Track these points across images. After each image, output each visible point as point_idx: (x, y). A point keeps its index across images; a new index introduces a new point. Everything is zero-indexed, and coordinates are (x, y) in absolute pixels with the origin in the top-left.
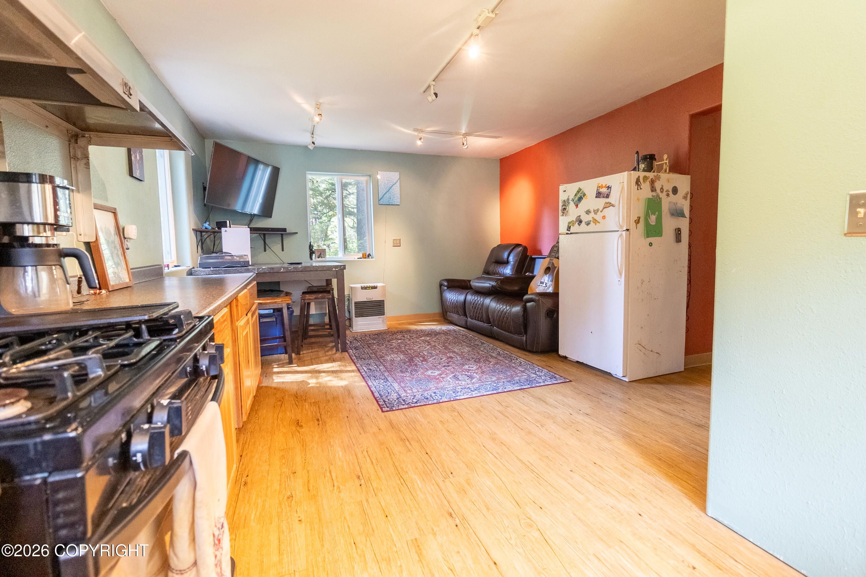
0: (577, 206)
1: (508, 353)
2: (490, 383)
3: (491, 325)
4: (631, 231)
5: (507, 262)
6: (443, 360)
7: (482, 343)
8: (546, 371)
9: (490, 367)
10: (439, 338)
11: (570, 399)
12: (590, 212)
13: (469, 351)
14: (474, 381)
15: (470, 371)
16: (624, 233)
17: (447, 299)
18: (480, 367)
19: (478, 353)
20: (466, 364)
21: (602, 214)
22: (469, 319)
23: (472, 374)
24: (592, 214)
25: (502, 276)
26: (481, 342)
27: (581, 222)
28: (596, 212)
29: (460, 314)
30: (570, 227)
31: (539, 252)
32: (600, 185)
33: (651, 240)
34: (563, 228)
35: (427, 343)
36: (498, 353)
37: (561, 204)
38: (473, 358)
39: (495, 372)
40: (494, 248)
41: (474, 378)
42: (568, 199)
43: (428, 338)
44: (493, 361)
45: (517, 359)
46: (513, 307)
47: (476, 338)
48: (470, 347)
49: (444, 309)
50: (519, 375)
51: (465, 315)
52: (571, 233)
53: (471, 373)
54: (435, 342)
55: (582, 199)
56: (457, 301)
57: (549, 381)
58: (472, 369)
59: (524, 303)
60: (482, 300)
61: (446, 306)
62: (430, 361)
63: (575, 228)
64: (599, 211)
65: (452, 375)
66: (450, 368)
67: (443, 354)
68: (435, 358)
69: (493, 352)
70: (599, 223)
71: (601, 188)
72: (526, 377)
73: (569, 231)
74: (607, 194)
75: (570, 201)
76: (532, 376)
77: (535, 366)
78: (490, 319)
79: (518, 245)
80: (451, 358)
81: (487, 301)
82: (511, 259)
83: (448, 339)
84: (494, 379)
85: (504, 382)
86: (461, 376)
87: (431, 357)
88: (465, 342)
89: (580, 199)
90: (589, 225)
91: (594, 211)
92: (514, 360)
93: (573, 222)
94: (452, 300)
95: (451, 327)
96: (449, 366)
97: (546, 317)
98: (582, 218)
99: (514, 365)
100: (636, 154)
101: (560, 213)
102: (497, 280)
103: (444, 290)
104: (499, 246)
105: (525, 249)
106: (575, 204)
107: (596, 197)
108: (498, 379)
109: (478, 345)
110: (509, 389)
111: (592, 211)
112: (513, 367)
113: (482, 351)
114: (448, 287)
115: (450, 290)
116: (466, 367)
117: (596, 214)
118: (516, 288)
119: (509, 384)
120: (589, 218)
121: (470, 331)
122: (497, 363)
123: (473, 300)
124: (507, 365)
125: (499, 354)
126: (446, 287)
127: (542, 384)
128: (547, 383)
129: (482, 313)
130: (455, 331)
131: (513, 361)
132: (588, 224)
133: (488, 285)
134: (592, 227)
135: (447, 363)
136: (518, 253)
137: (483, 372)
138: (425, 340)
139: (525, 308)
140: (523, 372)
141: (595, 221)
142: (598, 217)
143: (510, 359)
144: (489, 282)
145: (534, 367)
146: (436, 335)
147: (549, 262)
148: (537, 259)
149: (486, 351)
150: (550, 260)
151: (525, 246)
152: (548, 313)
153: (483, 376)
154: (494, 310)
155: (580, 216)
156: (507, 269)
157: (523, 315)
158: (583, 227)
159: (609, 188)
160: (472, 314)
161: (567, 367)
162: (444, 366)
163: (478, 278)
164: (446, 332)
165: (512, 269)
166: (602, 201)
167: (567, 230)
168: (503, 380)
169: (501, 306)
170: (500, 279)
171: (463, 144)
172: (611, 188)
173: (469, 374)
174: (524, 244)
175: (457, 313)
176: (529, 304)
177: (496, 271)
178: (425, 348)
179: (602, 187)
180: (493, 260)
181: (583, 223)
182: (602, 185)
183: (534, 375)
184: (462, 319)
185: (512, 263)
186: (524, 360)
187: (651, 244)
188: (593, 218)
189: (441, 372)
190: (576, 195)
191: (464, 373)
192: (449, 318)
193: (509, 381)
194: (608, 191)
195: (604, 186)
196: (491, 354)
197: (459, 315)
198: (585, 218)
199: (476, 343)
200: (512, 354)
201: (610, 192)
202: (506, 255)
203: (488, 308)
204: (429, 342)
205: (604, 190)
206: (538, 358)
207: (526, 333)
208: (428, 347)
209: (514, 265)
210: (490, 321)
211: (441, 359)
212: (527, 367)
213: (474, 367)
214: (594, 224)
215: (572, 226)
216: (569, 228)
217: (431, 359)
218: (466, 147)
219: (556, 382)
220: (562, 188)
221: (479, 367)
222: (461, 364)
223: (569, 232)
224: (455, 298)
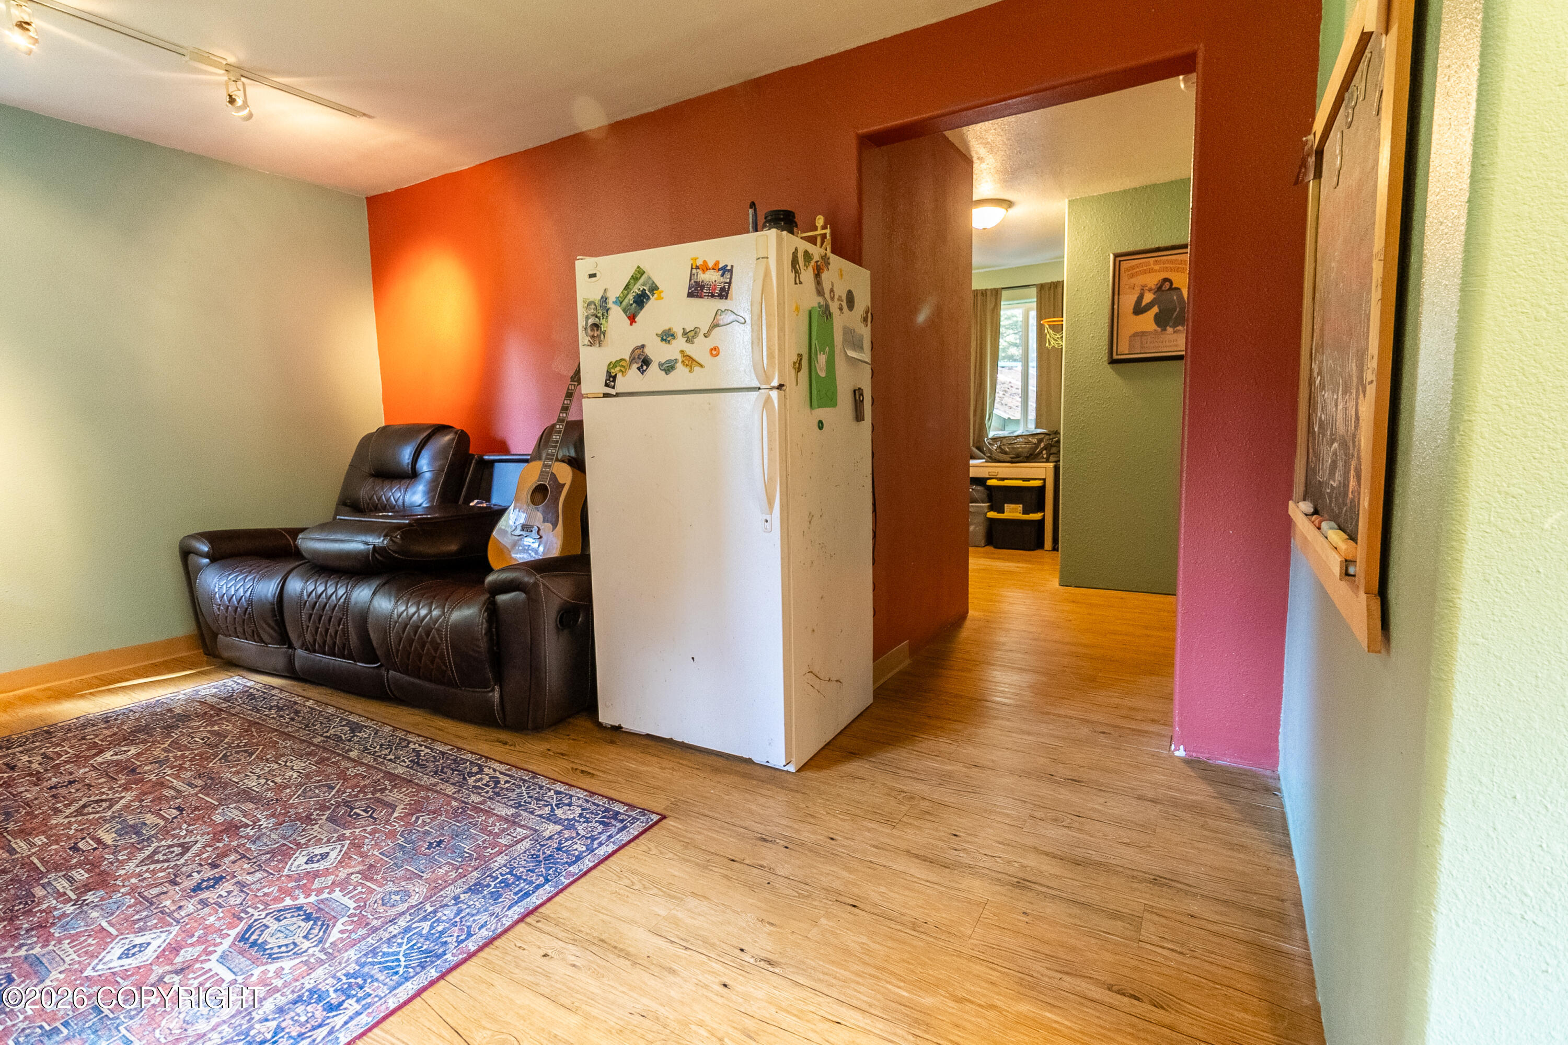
0: (632, 319)
1: (445, 749)
2: (402, 923)
3: (381, 666)
4: (787, 388)
5: (413, 475)
6: (194, 849)
7: (355, 728)
8: (582, 794)
9: (392, 835)
10: (184, 741)
11: (692, 902)
12: (673, 336)
13: (308, 776)
14: (335, 935)
15: (317, 884)
16: (774, 394)
17: (212, 598)
18: (356, 845)
19: (343, 776)
20: (299, 845)
21: (709, 343)
22: (300, 652)
23: (325, 895)
24: (680, 343)
25: (403, 517)
26: (349, 723)
27: (646, 362)
28: (690, 336)
29: (265, 637)
30: (615, 377)
31: (503, 447)
32: (699, 263)
33: (822, 413)
34: (592, 382)
35: (122, 779)
36: (413, 756)
37: (581, 312)
38: (323, 808)
39: (414, 854)
40: (368, 439)
41: (336, 919)
42: (604, 299)
43: (133, 751)
44: (399, 797)
45: (481, 771)
46: (452, 609)
47: (331, 710)
48: (309, 754)
49: (202, 625)
50: (503, 841)
51: (284, 639)
52: (617, 395)
53: (320, 891)
54: (160, 763)
55: (649, 298)
56: (250, 602)
57: (603, 837)
58: (322, 865)
59: (487, 596)
60: (341, 592)
61: (209, 620)
62: (128, 877)
63: (629, 380)
64: (701, 335)
65: (233, 933)
66: (222, 889)
67: (196, 820)
68: (155, 852)
69: (397, 758)
70: (701, 366)
71: (704, 271)
72: (527, 844)
73: (613, 387)
74: (722, 289)
75: (610, 305)
76: (547, 834)
77: (544, 782)
78: (373, 649)
79: (440, 429)
80: (232, 828)
81: (362, 594)
82: (425, 464)
83: (221, 735)
84: (419, 890)
85: (456, 898)
86: (274, 925)
87: (134, 849)
88: (288, 736)
89: (641, 300)
90: (673, 373)
91: (685, 333)
92: (471, 774)
93: (623, 363)
94: (230, 601)
95: (234, 682)
96: (218, 880)
97: (557, 628)
98: (648, 351)
99: (475, 798)
100: (751, 207)
101: (583, 338)
102: (389, 531)
103: (200, 569)
104: (382, 430)
105: (463, 438)
106: (625, 311)
107: (690, 295)
108: (435, 889)
109: (338, 739)
110: (485, 933)
111: (680, 332)
112: (476, 809)
113: (357, 762)
114: (215, 558)
115: (224, 568)
116: (299, 862)
117: (689, 341)
118: (453, 547)
119: (477, 901)
120: (671, 351)
121: (307, 686)
122: (416, 808)
123: (309, 596)
124: (454, 804)
125: (417, 763)
126: (207, 557)
127: (588, 863)
128: (602, 851)
129: (345, 632)
130: (252, 697)
131: (471, 781)
132: (668, 368)
133: (361, 547)
134: (681, 378)
135: (214, 866)
136: (444, 451)
137: (368, 873)
138: (118, 763)
139: (492, 610)
140: (513, 822)
141: (690, 362)
142: (698, 350)
143: (461, 773)
144: (364, 539)
145: (541, 787)
146: (169, 729)
147: (542, 472)
148: (497, 464)
149: (368, 759)
150: (545, 466)
151: (462, 431)
152: (563, 614)
153: (371, 891)
154: (386, 624)
155: (643, 346)
156: (414, 493)
157: (489, 630)
158: (654, 378)
159: (726, 270)
160: (309, 637)
161: (632, 761)
162: (198, 888)
163: (323, 527)
164: (212, 707)
165: (430, 491)
166: (706, 307)
167: (607, 385)
168: (451, 891)
169: (412, 610)
170: (398, 527)
171: (232, 100)
172: (731, 271)
173: (313, 899)
174: (458, 426)
175: (256, 636)
176: (502, 598)
177: (379, 499)
178: (112, 802)
179: (705, 268)
180: (366, 469)
181: (654, 368)
182: (705, 262)
183: (552, 829)
184: (276, 654)
185: (428, 475)
186: (503, 768)
187: (821, 425)
188: (682, 352)
189: (175, 929)
190: (627, 287)
191: (288, 902)
192: (226, 654)
193: (476, 889)
194: (722, 279)
195: (711, 265)
196: (390, 767)
197: (262, 641)
198: (658, 352)
199: (332, 732)
200: (459, 749)
201: (730, 283)
202: (406, 455)
203: (363, 616)
204: (133, 771)
205: (711, 277)
206: (542, 747)
207: (499, 679)
208: (128, 796)
209: (434, 480)
210: (377, 655)
211: (185, 848)
212: (520, 795)
213: (333, 855)
214: (687, 369)
215: (619, 376)
216: (611, 379)
217: (131, 866)
218: (245, 113)
219: (624, 837)
220: (583, 266)
221: (352, 844)
222: (273, 853)
223: (613, 392)
224: (241, 592)
